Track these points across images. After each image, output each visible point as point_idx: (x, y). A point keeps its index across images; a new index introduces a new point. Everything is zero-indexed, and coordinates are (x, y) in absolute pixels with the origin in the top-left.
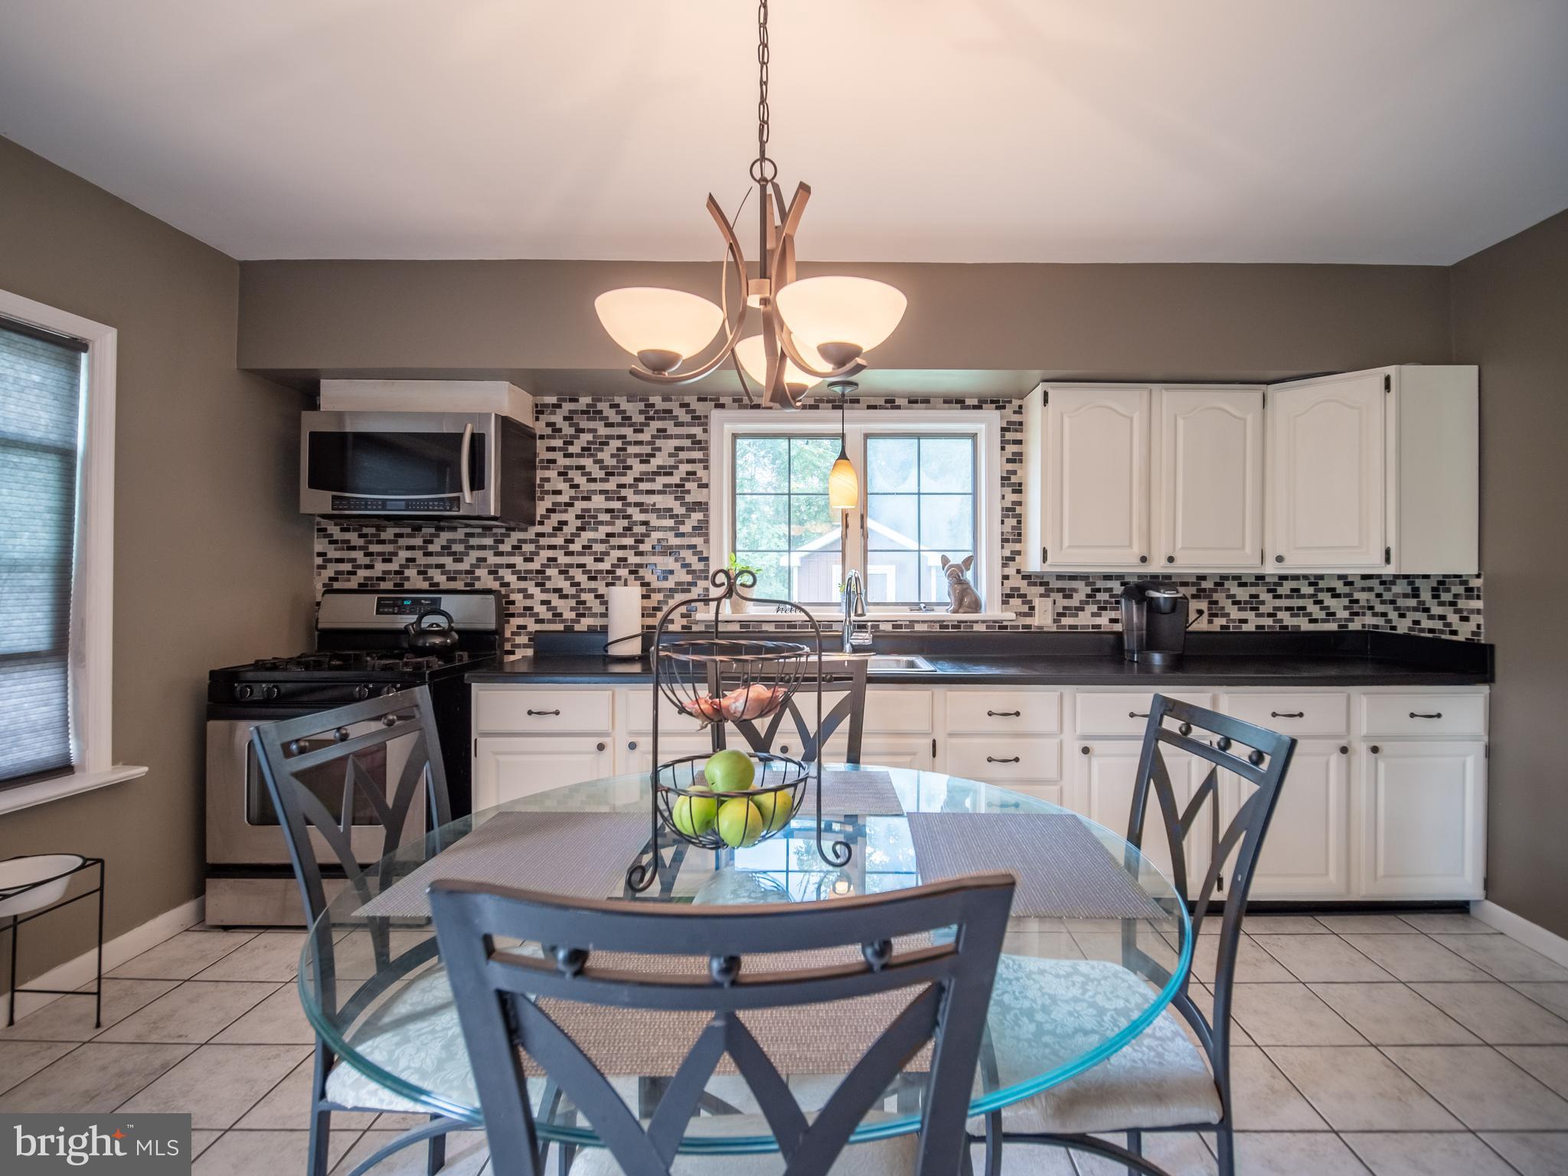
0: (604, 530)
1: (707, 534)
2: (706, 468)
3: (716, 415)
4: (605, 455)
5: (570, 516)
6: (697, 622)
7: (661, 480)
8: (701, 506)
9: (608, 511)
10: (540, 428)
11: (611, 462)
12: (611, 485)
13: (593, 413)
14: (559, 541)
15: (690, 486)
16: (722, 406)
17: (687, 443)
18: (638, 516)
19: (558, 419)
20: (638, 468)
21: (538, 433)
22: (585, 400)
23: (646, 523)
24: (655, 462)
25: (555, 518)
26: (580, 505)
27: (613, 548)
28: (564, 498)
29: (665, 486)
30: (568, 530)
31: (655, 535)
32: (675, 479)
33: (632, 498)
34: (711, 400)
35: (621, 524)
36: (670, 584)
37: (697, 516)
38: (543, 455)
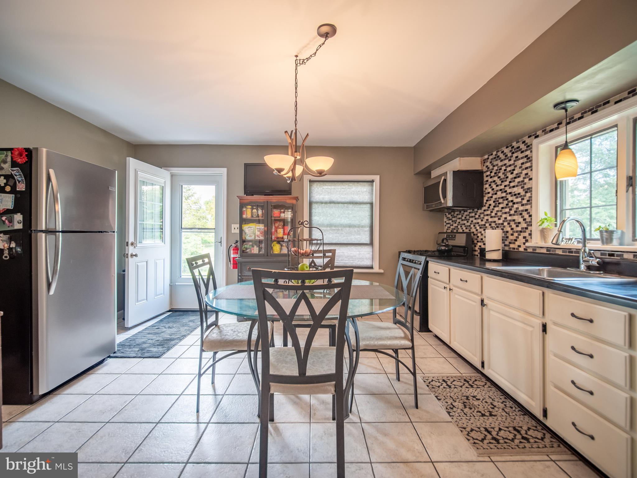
0: (501, 206)
1: (531, 203)
2: (532, 170)
3: (535, 142)
4: (500, 175)
5: (491, 202)
6: (529, 247)
7: (517, 180)
8: (529, 190)
9: (502, 198)
10: (485, 169)
11: (502, 176)
12: (502, 187)
13: (497, 157)
14: (489, 212)
15: (526, 180)
16: (537, 137)
17: (525, 160)
18: (510, 199)
19: (488, 164)
20: (510, 176)
21: (484, 171)
22: (494, 153)
23: (512, 201)
24: (515, 172)
25: (489, 203)
26: (494, 196)
27: (503, 213)
28: (490, 195)
29: (519, 182)
30: (492, 207)
31: (516, 206)
32: (521, 179)
33: (509, 191)
34: (533, 135)
35: (506, 202)
36: (519, 229)
37: (528, 195)
38: (485, 179)
